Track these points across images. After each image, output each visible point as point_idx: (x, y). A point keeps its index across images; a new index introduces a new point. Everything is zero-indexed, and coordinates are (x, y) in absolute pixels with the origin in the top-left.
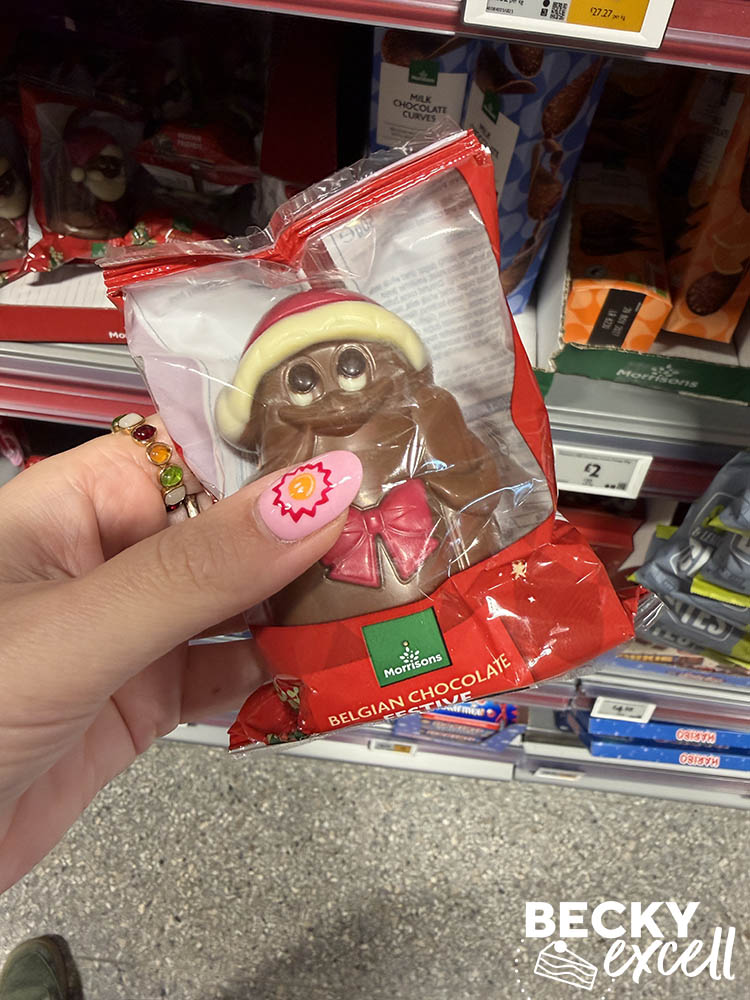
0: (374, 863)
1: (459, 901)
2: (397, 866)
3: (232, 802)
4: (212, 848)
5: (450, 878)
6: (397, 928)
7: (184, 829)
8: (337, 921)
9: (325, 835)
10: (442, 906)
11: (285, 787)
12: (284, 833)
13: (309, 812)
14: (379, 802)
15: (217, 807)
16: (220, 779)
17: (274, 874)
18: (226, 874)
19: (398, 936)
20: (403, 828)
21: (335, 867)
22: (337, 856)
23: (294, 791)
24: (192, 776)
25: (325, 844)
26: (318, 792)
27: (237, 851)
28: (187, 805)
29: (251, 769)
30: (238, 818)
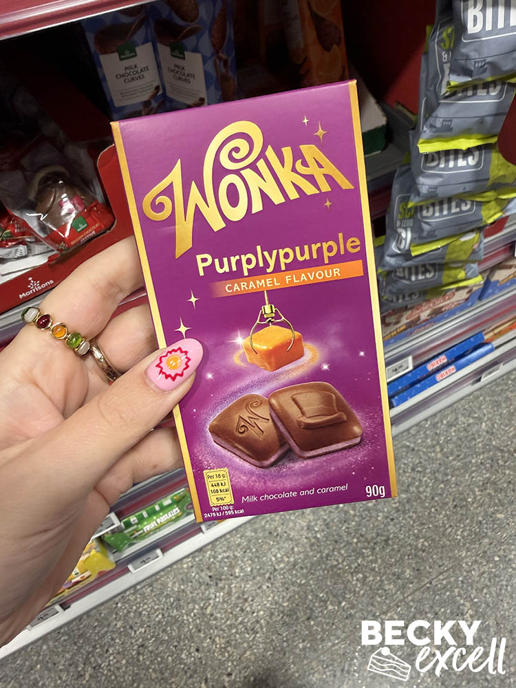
0: (318, 556)
1: (375, 541)
2: (331, 548)
3: (217, 584)
4: (222, 619)
5: (363, 533)
6: (353, 580)
7: (198, 621)
8: (320, 603)
9: (282, 561)
10: (368, 551)
11: (242, 553)
12: (258, 578)
13: (264, 556)
14: (299, 521)
15: (209, 594)
16: (200, 576)
17: (268, 605)
18: (241, 626)
19: (356, 584)
20: (321, 526)
21: (299, 574)
22: (296, 567)
23: (248, 551)
24: (182, 587)
25: (285, 566)
26: (262, 542)
27: (238, 609)
28: (191, 606)
29: (215, 558)
30: (226, 591)
